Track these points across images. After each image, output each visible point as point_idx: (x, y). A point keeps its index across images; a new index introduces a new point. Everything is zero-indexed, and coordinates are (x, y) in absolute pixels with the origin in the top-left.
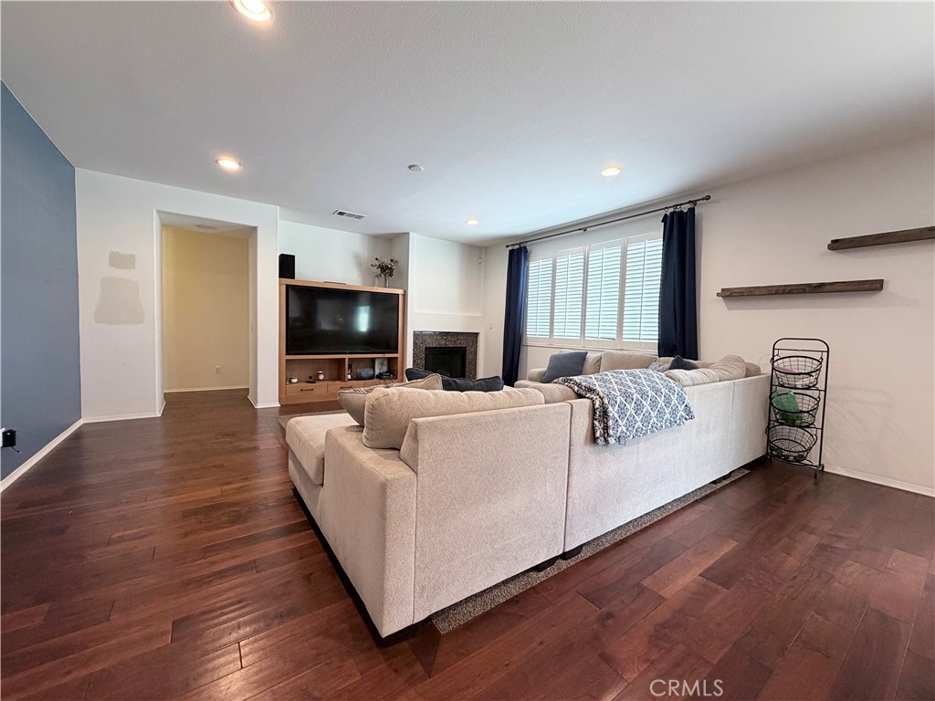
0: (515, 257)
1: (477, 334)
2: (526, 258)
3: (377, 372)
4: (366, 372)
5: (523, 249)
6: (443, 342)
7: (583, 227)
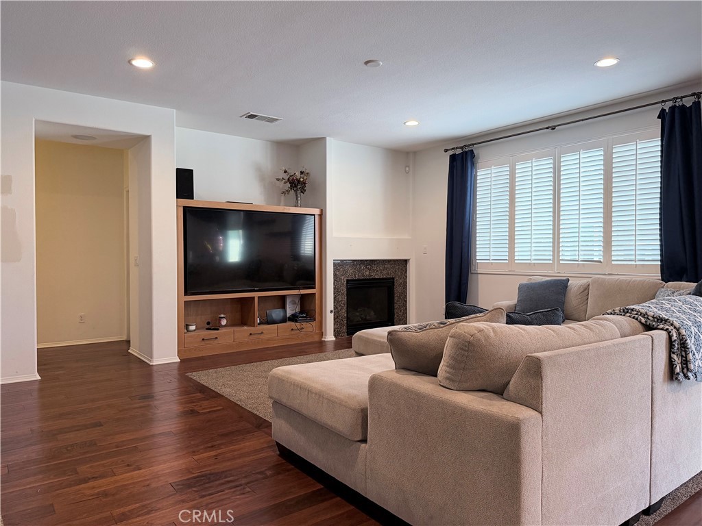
0: (459, 163)
1: (406, 261)
2: (473, 164)
3: (289, 313)
4: (277, 314)
5: (469, 153)
6: (368, 273)
7: (550, 125)
